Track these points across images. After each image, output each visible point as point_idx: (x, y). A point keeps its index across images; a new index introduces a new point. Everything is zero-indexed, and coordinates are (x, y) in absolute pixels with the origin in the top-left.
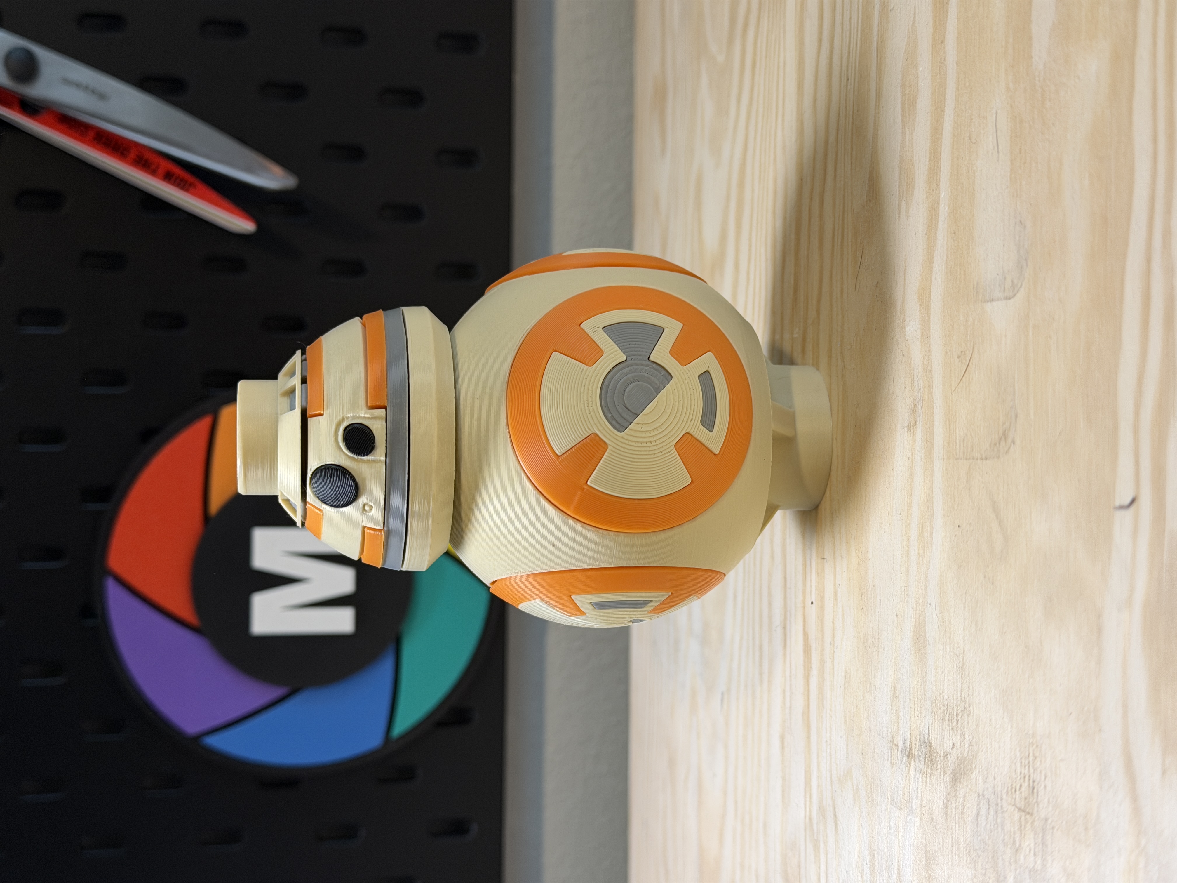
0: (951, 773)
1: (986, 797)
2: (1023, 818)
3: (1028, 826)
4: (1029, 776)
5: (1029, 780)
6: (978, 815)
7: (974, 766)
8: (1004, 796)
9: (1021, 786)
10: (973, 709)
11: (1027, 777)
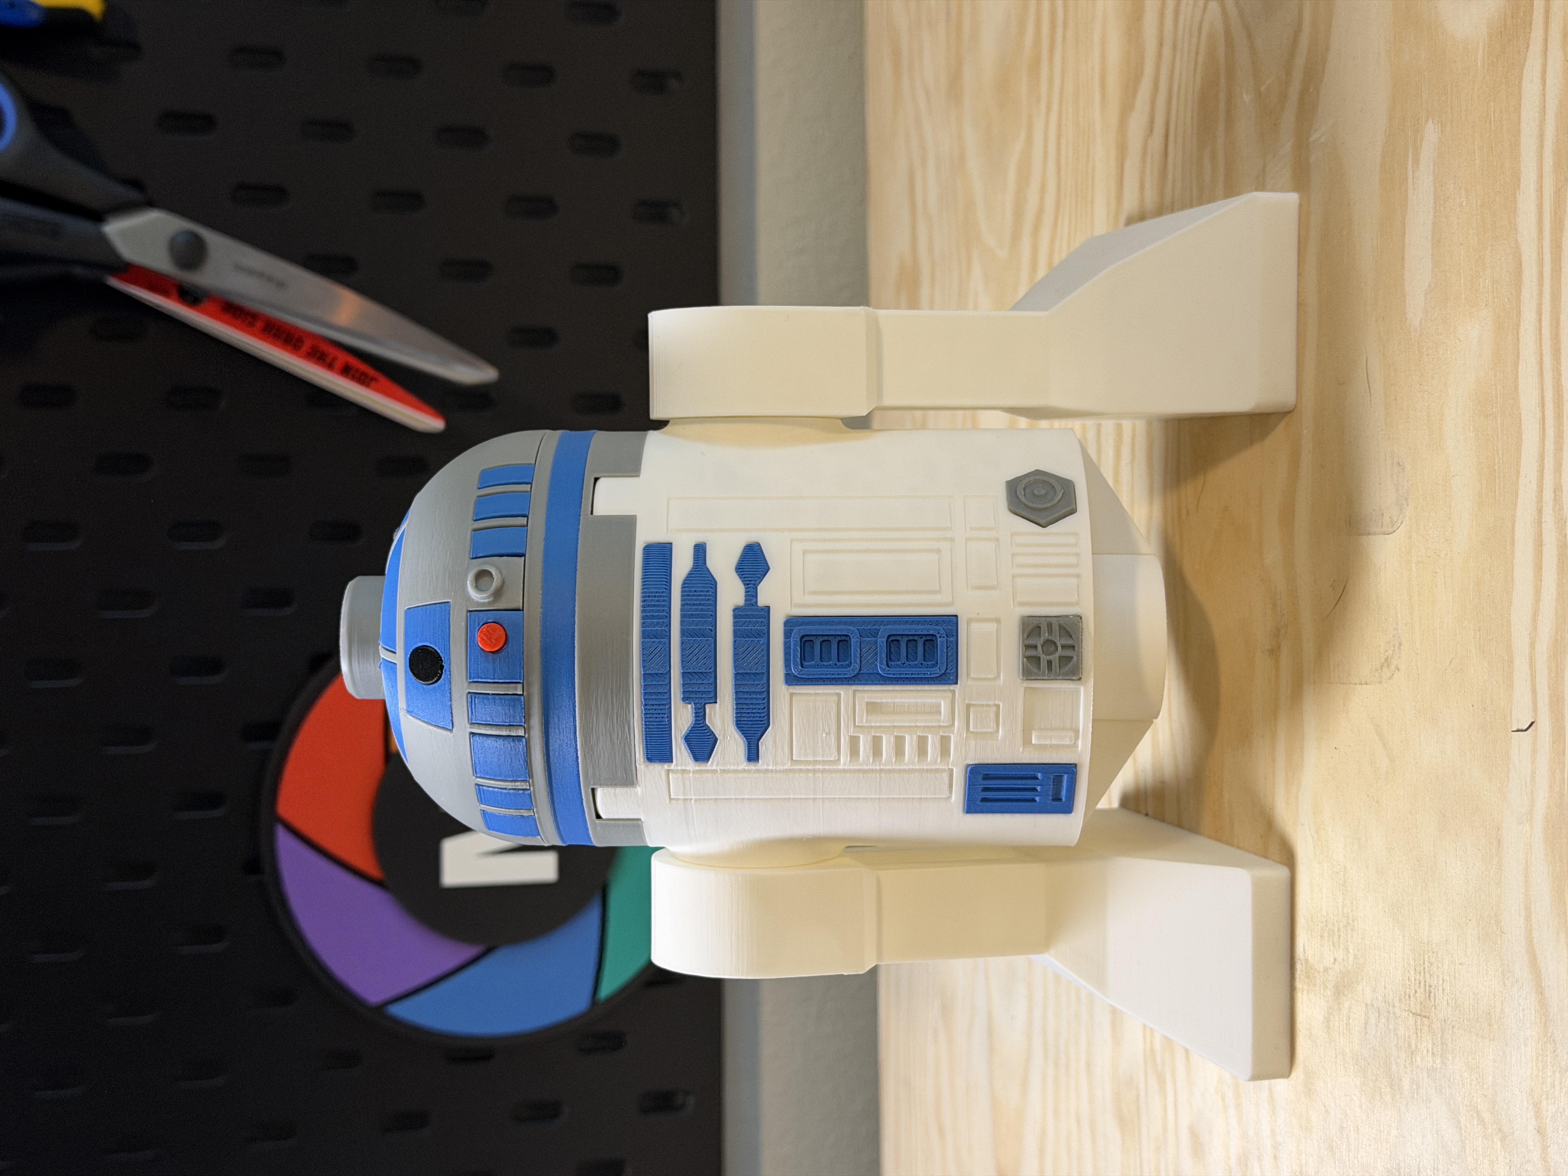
0: (1333, 987)
1: (1375, 1006)
2: (1419, 1021)
3: (1426, 1028)
4: (1425, 982)
5: (1425, 985)
6: (1366, 1024)
7: (1360, 978)
8: (1397, 1004)
9: (1416, 992)
10: (1358, 923)
11: (1423, 983)
